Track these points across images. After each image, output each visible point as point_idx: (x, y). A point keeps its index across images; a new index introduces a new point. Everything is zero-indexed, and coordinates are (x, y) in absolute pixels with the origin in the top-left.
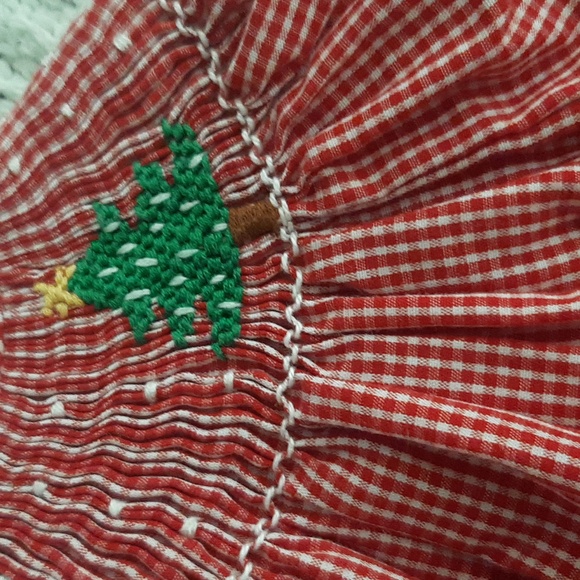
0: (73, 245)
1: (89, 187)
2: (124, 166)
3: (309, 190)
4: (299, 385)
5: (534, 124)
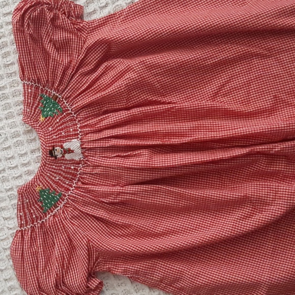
0: (40, 113)
1: (37, 107)
2: (39, 102)
3: (58, 91)
4: (71, 110)
5: (73, 70)
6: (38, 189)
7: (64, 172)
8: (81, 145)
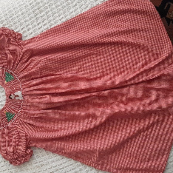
0: (5, 80)
1: (4, 77)
6: (5, 112)
7: (15, 105)
8: (22, 93)
